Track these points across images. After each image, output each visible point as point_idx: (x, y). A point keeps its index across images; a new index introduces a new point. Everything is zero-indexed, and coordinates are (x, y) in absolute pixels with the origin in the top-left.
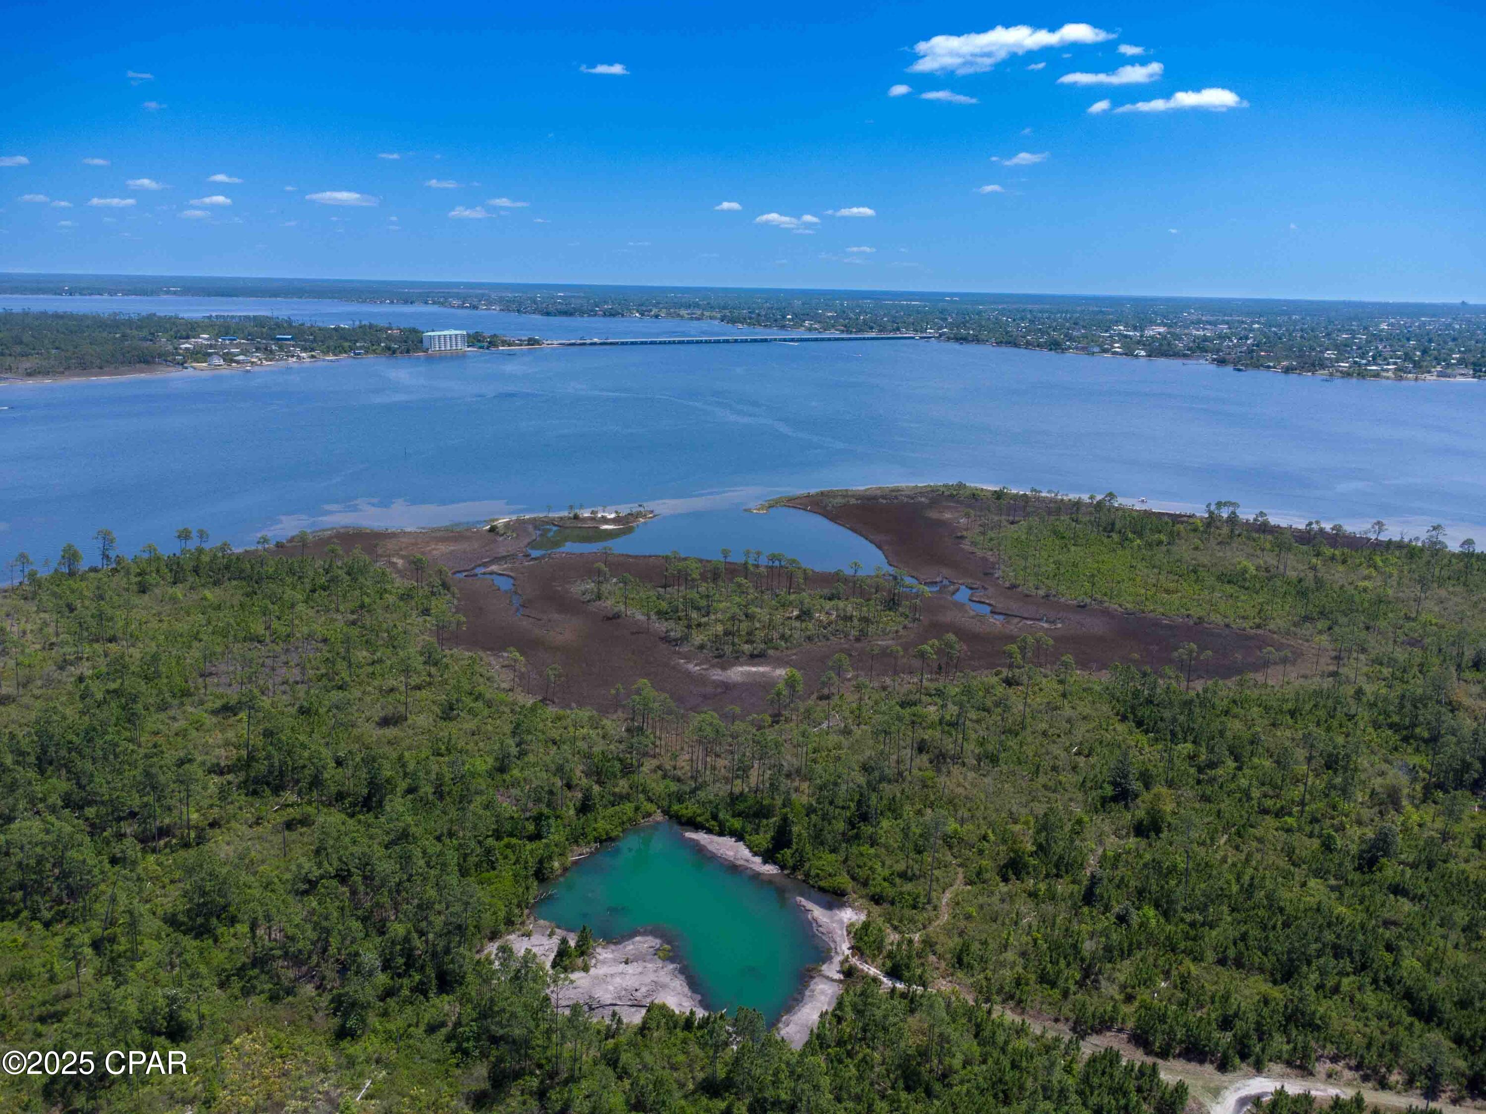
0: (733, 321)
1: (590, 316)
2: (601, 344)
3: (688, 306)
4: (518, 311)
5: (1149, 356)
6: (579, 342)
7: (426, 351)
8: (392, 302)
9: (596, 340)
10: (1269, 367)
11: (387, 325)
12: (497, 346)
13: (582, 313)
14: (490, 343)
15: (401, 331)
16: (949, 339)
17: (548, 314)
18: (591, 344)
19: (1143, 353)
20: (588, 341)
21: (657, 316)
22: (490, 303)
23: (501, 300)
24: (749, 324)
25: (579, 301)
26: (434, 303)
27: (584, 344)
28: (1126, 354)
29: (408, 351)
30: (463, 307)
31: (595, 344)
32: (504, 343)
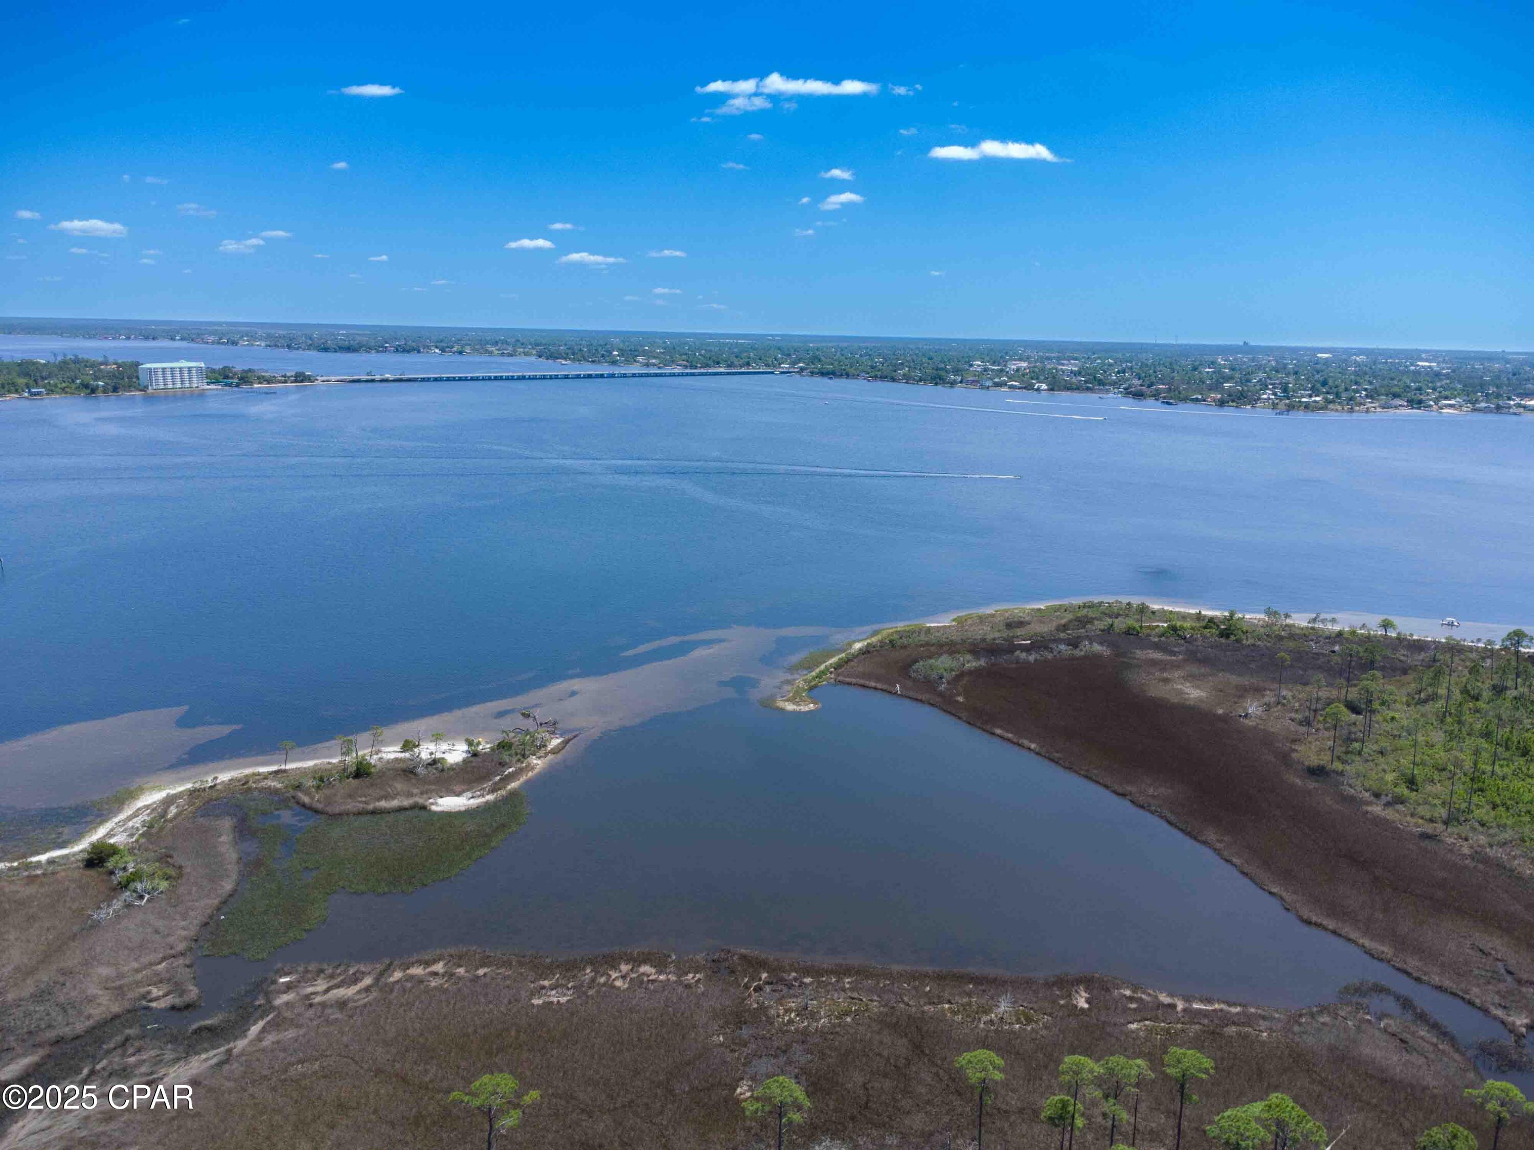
0: (553, 356)
1: (378, 351)
2: (395, 381)
3: (496, 343)
4: (289, 347)
5: (1052, 390)
6: (364, 378)
7: (144, 389)
8: (128, 338)
9: (387, 376)
10: (1197, 400)
11: (100, 359)
12: (251, 383)
13: (369, 349)
14: (241, 379)
15: (119, 366)
16: (812, 374)
17: (326, 350)
18: (382, 381)
19: (1044, 386)
20: (378, 377)
21: (460, 353)
22: (253, 337)
23: (269, 337)
24: (574, 360)
25: (364, 339)
26: (182, 339)
27: (373, 381)
28: (1025, 388)
29: (115, 390)
30: (219, 343)
31: (387, 380)
32: (261, 380)
